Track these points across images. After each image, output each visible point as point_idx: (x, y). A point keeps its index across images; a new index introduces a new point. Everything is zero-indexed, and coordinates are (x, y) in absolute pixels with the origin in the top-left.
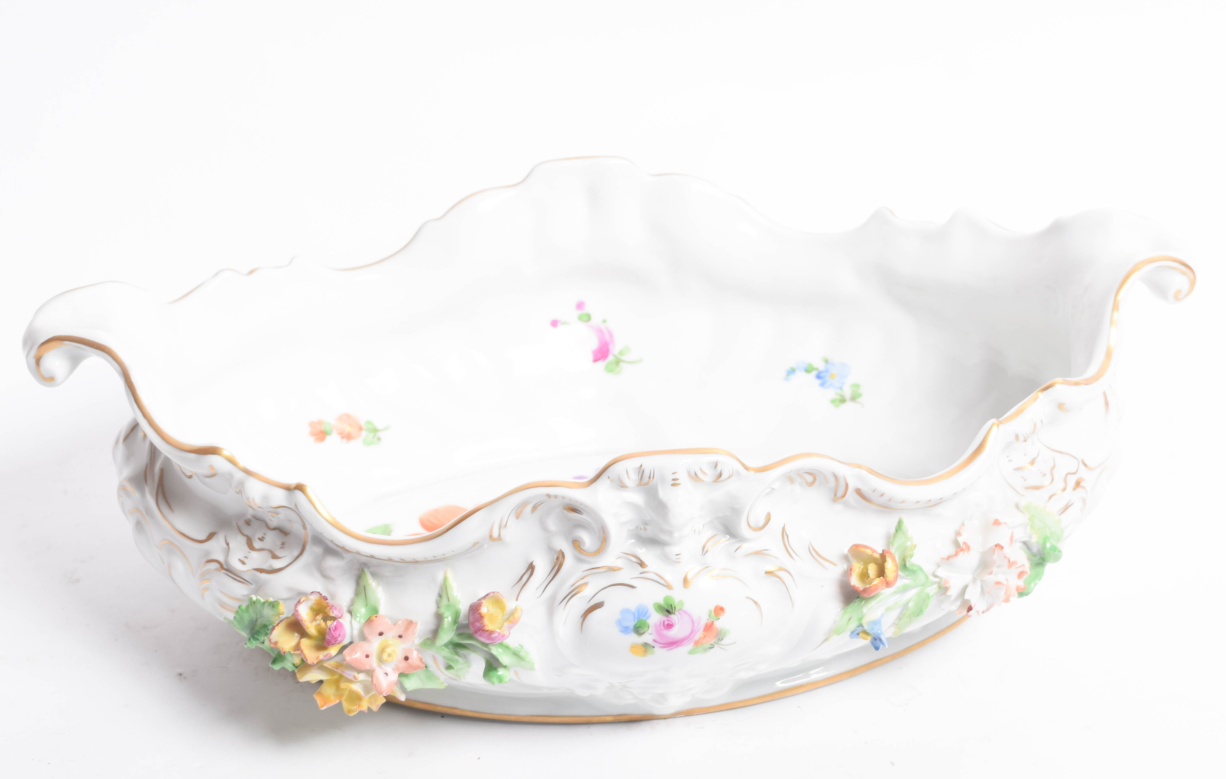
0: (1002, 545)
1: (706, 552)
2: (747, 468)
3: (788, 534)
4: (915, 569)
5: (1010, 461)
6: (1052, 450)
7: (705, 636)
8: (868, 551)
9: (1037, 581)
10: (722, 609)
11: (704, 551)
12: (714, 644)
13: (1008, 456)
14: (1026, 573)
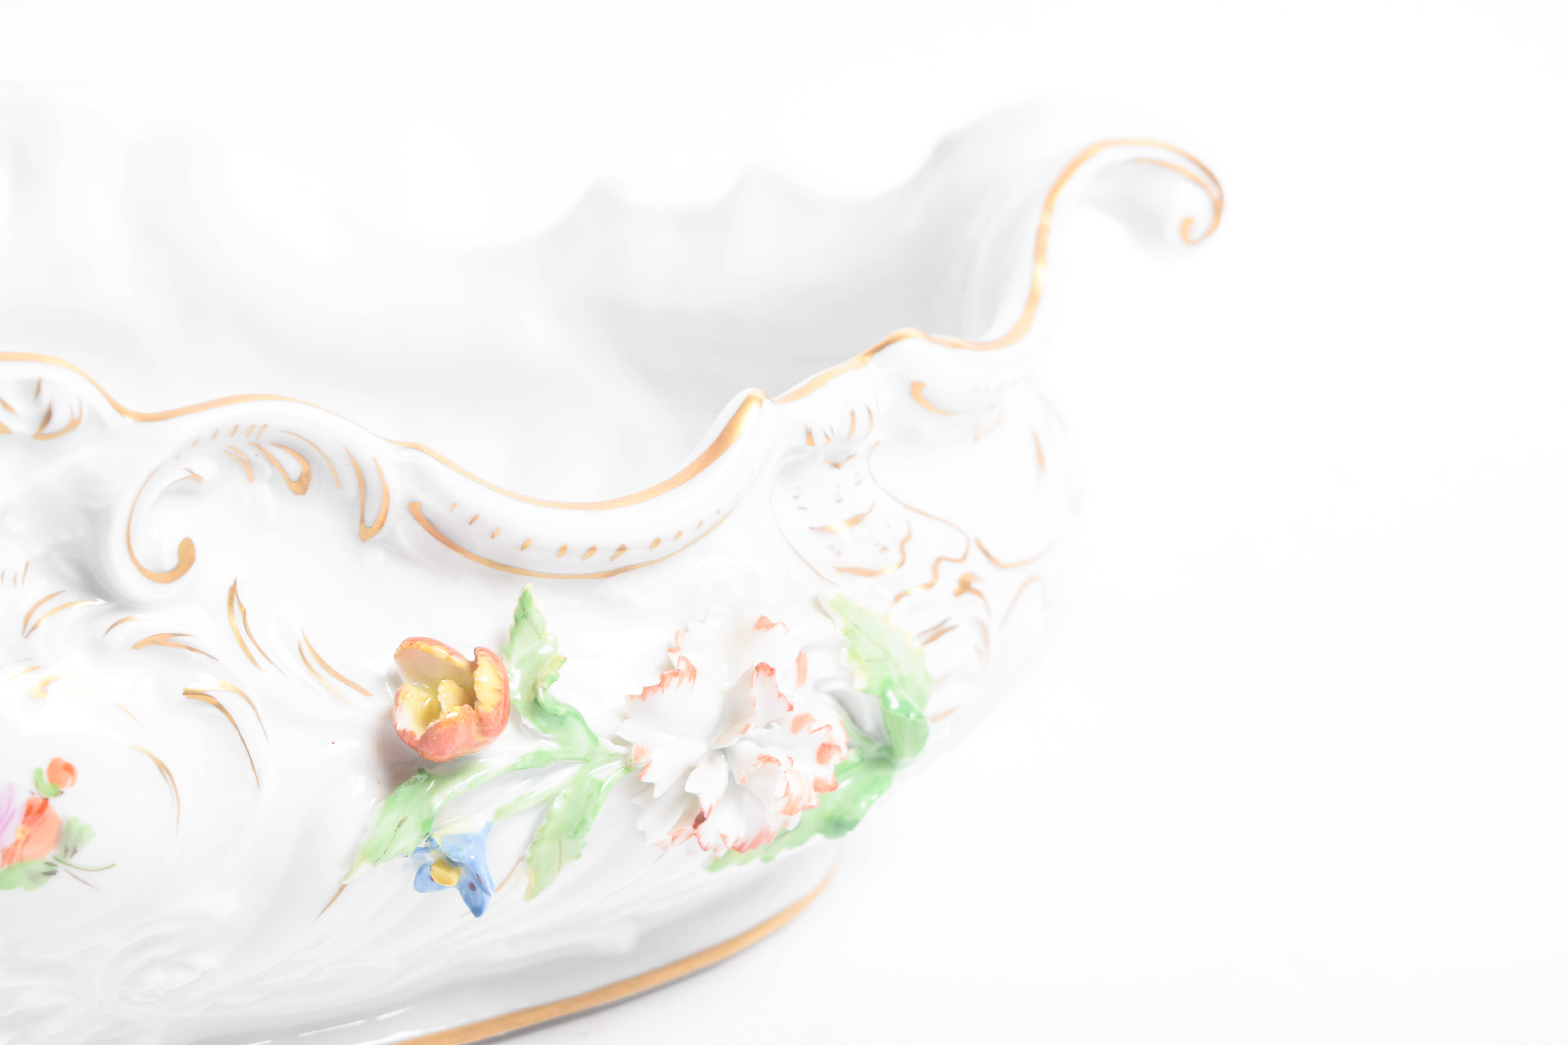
0: (772, 666)
1: (34, 628)
2: (120, 410)
3: (245, 605)
4: (562, 711)
5: (802, 508)
6: (906, 506)
7: (28, 839)
8: (442, 653)
9: (874, 797)
10: (69, 769)
11: (29, 627)
12: (56, 862)
13: (796, 497)
14: (838, 748)
